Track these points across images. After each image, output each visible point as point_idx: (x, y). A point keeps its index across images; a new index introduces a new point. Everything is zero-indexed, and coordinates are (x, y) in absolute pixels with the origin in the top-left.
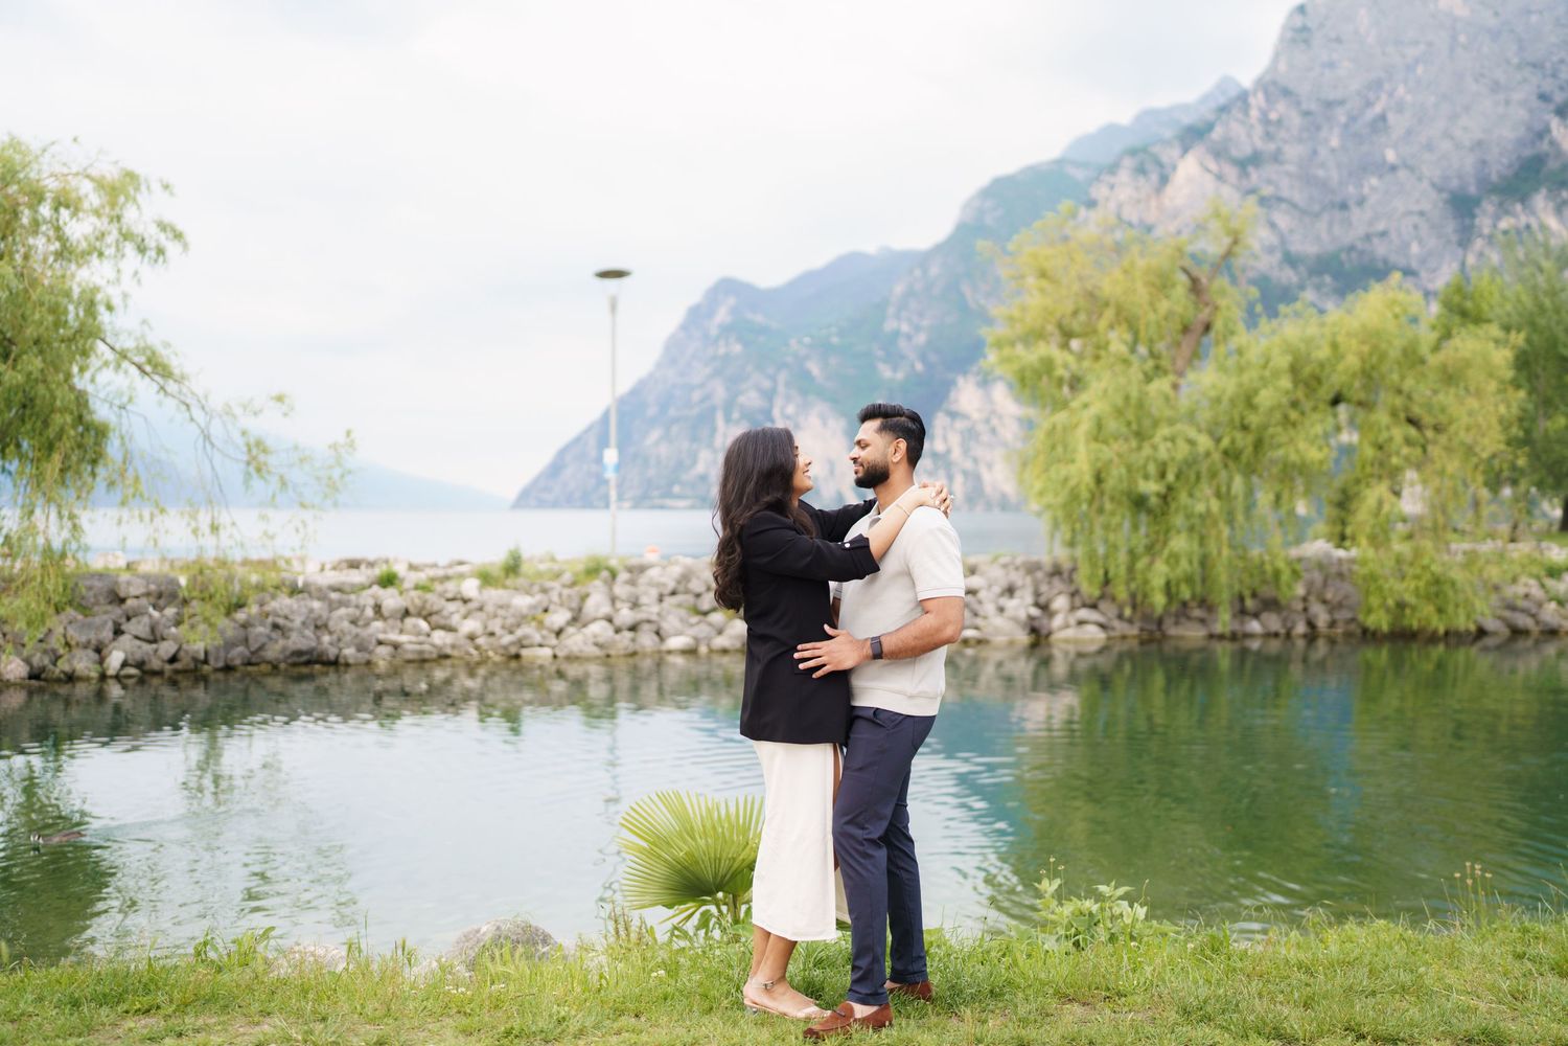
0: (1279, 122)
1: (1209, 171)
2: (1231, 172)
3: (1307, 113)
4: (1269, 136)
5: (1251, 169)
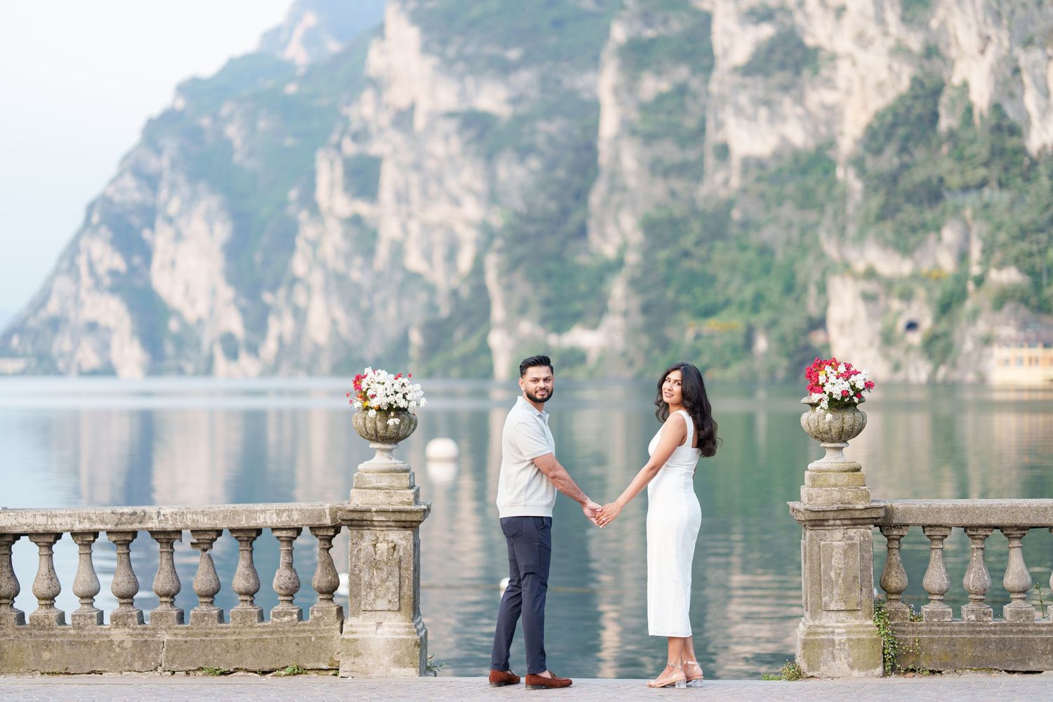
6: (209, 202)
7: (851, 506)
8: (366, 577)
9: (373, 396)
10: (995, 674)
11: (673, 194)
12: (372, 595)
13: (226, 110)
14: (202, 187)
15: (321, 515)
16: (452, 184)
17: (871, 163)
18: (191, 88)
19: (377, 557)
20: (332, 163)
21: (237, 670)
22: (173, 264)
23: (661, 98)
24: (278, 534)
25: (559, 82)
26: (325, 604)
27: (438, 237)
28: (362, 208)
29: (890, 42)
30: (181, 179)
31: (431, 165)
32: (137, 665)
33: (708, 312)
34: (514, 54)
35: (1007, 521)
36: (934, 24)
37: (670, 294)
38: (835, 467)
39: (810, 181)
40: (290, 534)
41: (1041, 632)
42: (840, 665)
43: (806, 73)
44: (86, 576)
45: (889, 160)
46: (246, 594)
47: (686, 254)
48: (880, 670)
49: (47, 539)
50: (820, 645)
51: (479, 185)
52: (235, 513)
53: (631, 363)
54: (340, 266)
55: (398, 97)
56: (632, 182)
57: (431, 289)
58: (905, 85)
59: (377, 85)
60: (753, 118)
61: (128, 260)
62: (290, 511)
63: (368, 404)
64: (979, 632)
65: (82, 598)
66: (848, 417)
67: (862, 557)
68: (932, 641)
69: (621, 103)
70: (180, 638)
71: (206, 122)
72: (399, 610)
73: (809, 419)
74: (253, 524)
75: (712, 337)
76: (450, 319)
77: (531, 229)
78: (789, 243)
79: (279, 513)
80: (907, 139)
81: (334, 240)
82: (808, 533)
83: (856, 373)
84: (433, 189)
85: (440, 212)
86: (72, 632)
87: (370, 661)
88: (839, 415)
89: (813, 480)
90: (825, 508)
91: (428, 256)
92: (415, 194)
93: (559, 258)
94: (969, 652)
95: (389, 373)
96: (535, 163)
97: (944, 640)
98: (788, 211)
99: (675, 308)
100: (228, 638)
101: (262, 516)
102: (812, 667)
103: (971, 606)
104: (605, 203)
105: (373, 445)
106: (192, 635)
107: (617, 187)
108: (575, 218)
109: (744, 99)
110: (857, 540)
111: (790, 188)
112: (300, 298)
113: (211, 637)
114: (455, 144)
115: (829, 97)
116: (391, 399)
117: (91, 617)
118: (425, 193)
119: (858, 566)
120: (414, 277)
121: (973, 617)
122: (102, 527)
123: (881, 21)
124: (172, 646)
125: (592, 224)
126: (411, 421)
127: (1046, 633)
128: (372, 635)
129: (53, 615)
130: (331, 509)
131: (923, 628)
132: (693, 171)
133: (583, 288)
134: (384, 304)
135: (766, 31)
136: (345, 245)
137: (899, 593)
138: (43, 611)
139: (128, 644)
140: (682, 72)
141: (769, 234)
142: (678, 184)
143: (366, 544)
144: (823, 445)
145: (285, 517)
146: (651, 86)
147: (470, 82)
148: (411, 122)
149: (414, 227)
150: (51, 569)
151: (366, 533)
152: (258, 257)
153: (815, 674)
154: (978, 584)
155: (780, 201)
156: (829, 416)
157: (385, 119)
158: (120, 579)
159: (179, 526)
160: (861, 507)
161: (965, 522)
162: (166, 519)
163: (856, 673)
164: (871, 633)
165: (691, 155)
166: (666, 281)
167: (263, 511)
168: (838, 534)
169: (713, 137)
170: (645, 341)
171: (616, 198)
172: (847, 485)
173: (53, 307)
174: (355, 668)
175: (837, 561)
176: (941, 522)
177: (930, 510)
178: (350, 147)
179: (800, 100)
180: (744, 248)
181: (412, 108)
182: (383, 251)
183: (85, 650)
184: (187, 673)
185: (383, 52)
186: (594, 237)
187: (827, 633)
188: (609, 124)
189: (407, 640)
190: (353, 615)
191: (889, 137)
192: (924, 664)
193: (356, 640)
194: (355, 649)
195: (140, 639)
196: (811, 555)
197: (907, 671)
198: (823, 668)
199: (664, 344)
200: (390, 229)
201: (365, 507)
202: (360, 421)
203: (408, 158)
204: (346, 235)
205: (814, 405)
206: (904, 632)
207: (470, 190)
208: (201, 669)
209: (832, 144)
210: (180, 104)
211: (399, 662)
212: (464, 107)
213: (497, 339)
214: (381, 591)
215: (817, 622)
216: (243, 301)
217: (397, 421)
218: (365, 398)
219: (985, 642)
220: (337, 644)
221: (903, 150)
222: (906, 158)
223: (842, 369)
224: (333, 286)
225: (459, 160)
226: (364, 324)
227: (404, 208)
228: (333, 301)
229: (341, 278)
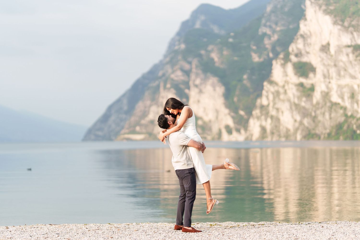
6: (213, 80)
13: (210, 48)
18: (186, 41)
20: (283, 65)
27: (345, 90)
28: (302, 80)
31: (341, 64)
55: (318, 41)
57: (345, 109)
71: (203, 52)
84: (342, 73)
91: (342, 97)
92: (334, 75)
114: (351, 57)
118: (339, 74)
120: (336, 104)
134: (324, 114)
136: (297, 94)
147: (355, 34)
148: (329, 49)
149: (333, 86)
152: (236, 99)
173: (151, 117)
178: (294, 59)
181: (328, 44)
182: (317, 96)
200: (321, 88)
204: (298, 90)
210: (183, 46)
216: (232, 114)
224: (294, 108)
225: (354, 62)
226: (314, 121)
227: (327, 80)
228: (295, 113)
229: (297, 105)
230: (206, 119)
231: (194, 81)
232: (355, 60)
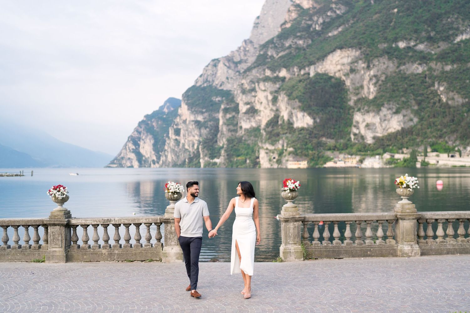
0: (248, 51)
1: (226, 65)
2: (232, 66)
3: (255, 48)
4: (245, 55)
5: (238, 65)
6: (150, 136)
7: (295, 217)
8: (169, 236)
9: (170, 189)
10: (332, 259)
11: (232, 135)
12: (170, 241)
13: (153, 120)
14: (149, 134)
15: (157, 220)
16: (193, 133)
17: (267, 129)
18: (147, 116)
19: (172, 231)
20: (172, 129)
21: (135, 260)
22: (144, 147)
23: (230, 118)
24: (146, 225)
25: (212, 115)
26: (158, 243)
27: (191, 142)
28: (177, 137)
29: (270, 108)
30: (145, 132)
31: (189, 130)
32: (109, 259)
33: (238, 156)
34: (204, 110)
35: (334, 220)
36: (278, 105)
37: (232, 152)
38: (290, 206)
39: (256, 133)
40: (149, 225)
41: (343, 248)
42: (293, 258)
43: (255, 114)
44: (95, 236)
45: (270, 129)
46: (138, 240)
47: (235, 145)
48: (302, 259)
49: (86, 226)
50: (287, 253)
51: (198, 133)
52: (135, 219)
53: (225, 165)
54: (173, 148)
55: (184, 118)
56: (225, 133)
57: (190, 152)
58: (273, 116)
59: (180, 116)
60: (246, 122)
61: (135, 147)
62: (149, 219)
63: (169, 191)
64: (327, 248)
65: (95, 241)
66: (294, 194)
67: (298, 230)
68: (315, 251)
69: (223, 119)
70: (120, 252)
71: (149, 122)
72: (178, 245)
73: (283, 194)
74: (139, 222)
75: (239, 160)
76: (193, 157)
77: (207, 141)
78: (253, 144)
79: (146, 219)
80: (273, 125)
81: (172, 143)
82: (284, 224)
83: (296, 182)
84: (190, 134)
85: (191, 138)
86: (92, 251)
87: (170, 258)
88: (292, 193)
89: (285, 210)
90: (288, 217)
91: (189, 146)
92: (187, 135)
93: (212, 146)
94: (325, 254)
95: (175, 183)
96: (208, 130)
97: (318, 251)
98: (252, 138)
99: (233, 155)
100: (133, 252)
101: (142, 220)
102: (285, 258)
103: (325, 241)
104: (220, 137)
105: (170, 201)
106: (124, 251)
107: (222, 134)
108: (215, 139)
109: (245, 118)
110: (296, 226)
111: (253, 134)
112: (166, 153)
113: (128, 252)
114: (194, 126)
115: (260, 118)
116: (175, 190)
117: (97, 247)
118: (188, 135)
119: (297, 232)
120: (187, 149)
121: (326, 244)
122: (99, 223)
123: (268, 105)
124: (118, 254)
125: (218, 140)
126: (180, 195)
127: (344, 248)
128: (170, 252)
129: (87, 246)
130: (160, 218)
131: (313, 247)
132: (236, 131)
133: (216, 151)
134: (181, 154)
135: (248, 106)
136: (174, 144)
137: (307, 238)
138: (84, 245)
139: (107, 254)
140: (234, 114)
141: (249, 142)
142: (233, 133)
143: (169, 228)
144: (287, 200)
145: (147, 220)
146: (228, 116)
147: (196, 115)
148: (186, 122)
149: (186, 141)
150: (87, 234)
151: (169, 225)
152: (159, 146)
153: (286, 260)
154: (327, 236)
155: (251, 136)
156: (289, 194)
157: (181, 122)
158: (104, 237)
159: (120, 223)
160: (297, 216)
161: (324, 220)
162: (116, 221)
163: (296, 260)
164: (300, 249)
165: (235, 128)
166: (231, 150)
167: (142, 219)
168: (292, 224)
169: (239, 125)
170: (227, 161)
171: (222, 136)
172: (294, 211)
173: (122, 155)
174: (166, 260)
175: (291, 231)
176: (318, 220)
177: (315, 217)
178: (175, 127)
179: (254, 118)
180: (245, 144)
181: (186, 120)
182: (181, 145)
183: (95, 255)
184: (122, 261)
185: (181, 110)
186: (218, 142)
187: (289, 250)
188: (221, 123)
189: (180, 253)
190: (166, 246)
191: (270, 125)
192: (313, 257)
193: (166, 253)
194: (166, 255)
195: (110, 252)
196: (285, 229)
197: (310, 259)
198: (288, 259)
199: (231, 161)
200: (182, 141)
201: (168, 218)
202: (167, 195)
203: (185, 128)
204: (174, 142)
205: (285, 191)
206: (308, 249)
207: (196, 134)
208: (126, 260)
209: (260, 126)
210: (145, 119)
211: (177, 258)
212: (195, 120)
213: (201, 161)
214: (173, 240)
215: (286, 247)
216: (156, 154)
217: (177, 195)
218: (168, 190)
219: (329, 251)
220: (161, 254)
221: (272, 127)
222: (273, 129)
223: (293, 181)
224: (172, 151)
225: (194, 129)
226: (178, 158)
227: (185, 138)
228: (172, 154)
229: (173, 150)
230: (147, 157)
231: (142, 137)
232: (195, 128)
